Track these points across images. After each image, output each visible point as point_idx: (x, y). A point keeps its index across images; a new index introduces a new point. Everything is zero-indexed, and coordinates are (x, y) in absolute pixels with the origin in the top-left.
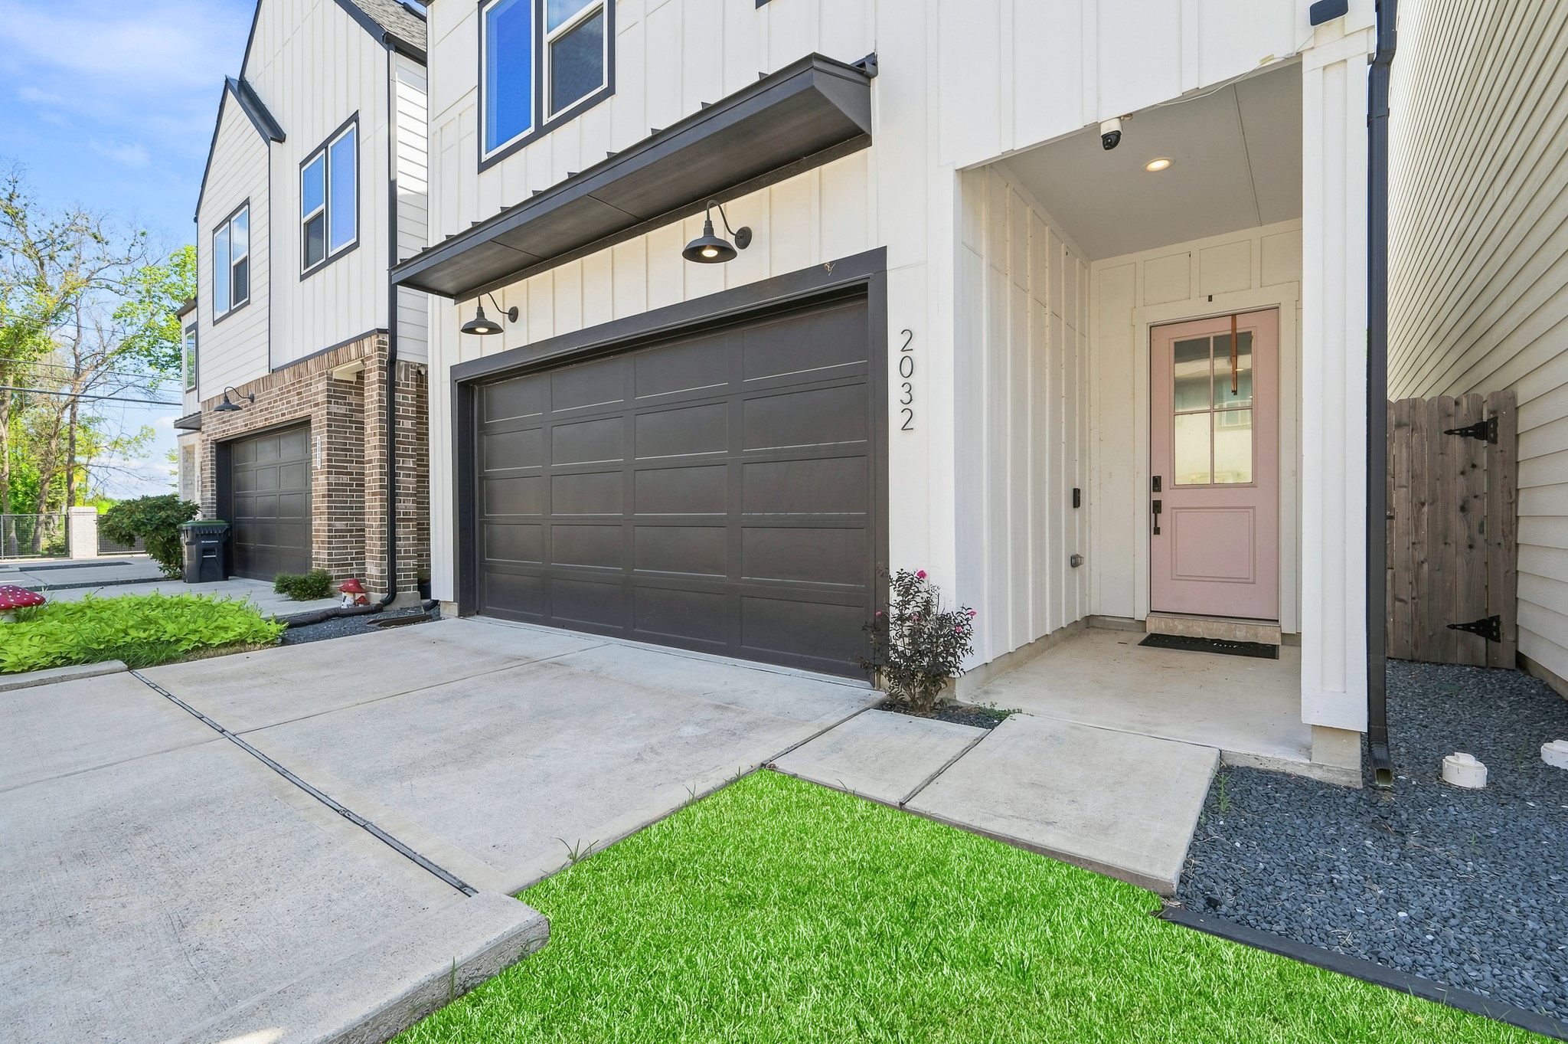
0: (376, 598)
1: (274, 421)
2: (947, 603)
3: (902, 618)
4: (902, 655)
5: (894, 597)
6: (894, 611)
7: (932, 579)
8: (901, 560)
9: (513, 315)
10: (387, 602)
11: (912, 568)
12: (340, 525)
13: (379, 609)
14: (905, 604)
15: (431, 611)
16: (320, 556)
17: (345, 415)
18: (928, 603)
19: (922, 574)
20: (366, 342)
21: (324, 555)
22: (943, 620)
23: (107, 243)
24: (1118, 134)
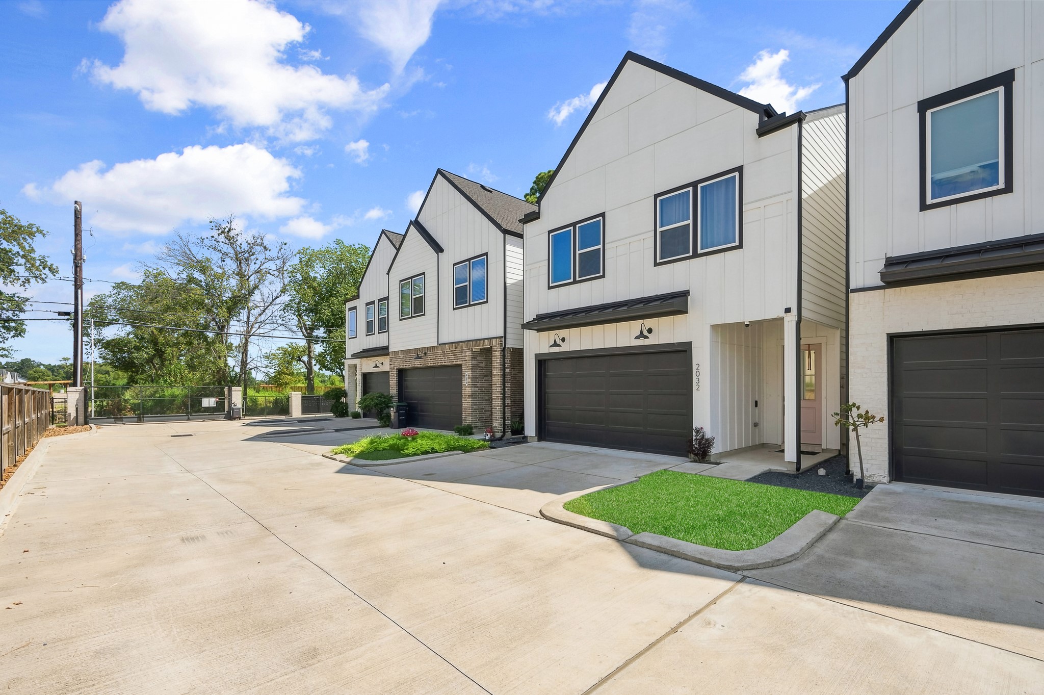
0: (498, 435)
1: (439, 364)
2: (708, 435)
3: (696, 439)
4: (696, 448)
5: (694, 434)
6: (694, 438)
7: (705, 429)
8: (696, 424)
9: (563, 340)
10: (503, 436)
11: (699, 427)
12: (475, 407)
13: (500, 439)
14: (697, 435)
15: (525, 440)
16: (467, 418)
17: (476, 365)
18: (703, 436)
19: (702, 428)
20: (494, 340)
21: (470, 418)
22: (707, 440)
23: (270, 250)
24: (749, 325)
